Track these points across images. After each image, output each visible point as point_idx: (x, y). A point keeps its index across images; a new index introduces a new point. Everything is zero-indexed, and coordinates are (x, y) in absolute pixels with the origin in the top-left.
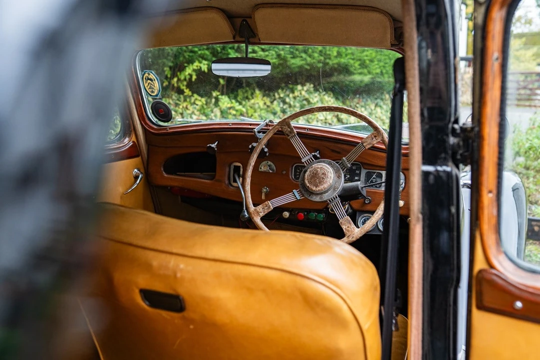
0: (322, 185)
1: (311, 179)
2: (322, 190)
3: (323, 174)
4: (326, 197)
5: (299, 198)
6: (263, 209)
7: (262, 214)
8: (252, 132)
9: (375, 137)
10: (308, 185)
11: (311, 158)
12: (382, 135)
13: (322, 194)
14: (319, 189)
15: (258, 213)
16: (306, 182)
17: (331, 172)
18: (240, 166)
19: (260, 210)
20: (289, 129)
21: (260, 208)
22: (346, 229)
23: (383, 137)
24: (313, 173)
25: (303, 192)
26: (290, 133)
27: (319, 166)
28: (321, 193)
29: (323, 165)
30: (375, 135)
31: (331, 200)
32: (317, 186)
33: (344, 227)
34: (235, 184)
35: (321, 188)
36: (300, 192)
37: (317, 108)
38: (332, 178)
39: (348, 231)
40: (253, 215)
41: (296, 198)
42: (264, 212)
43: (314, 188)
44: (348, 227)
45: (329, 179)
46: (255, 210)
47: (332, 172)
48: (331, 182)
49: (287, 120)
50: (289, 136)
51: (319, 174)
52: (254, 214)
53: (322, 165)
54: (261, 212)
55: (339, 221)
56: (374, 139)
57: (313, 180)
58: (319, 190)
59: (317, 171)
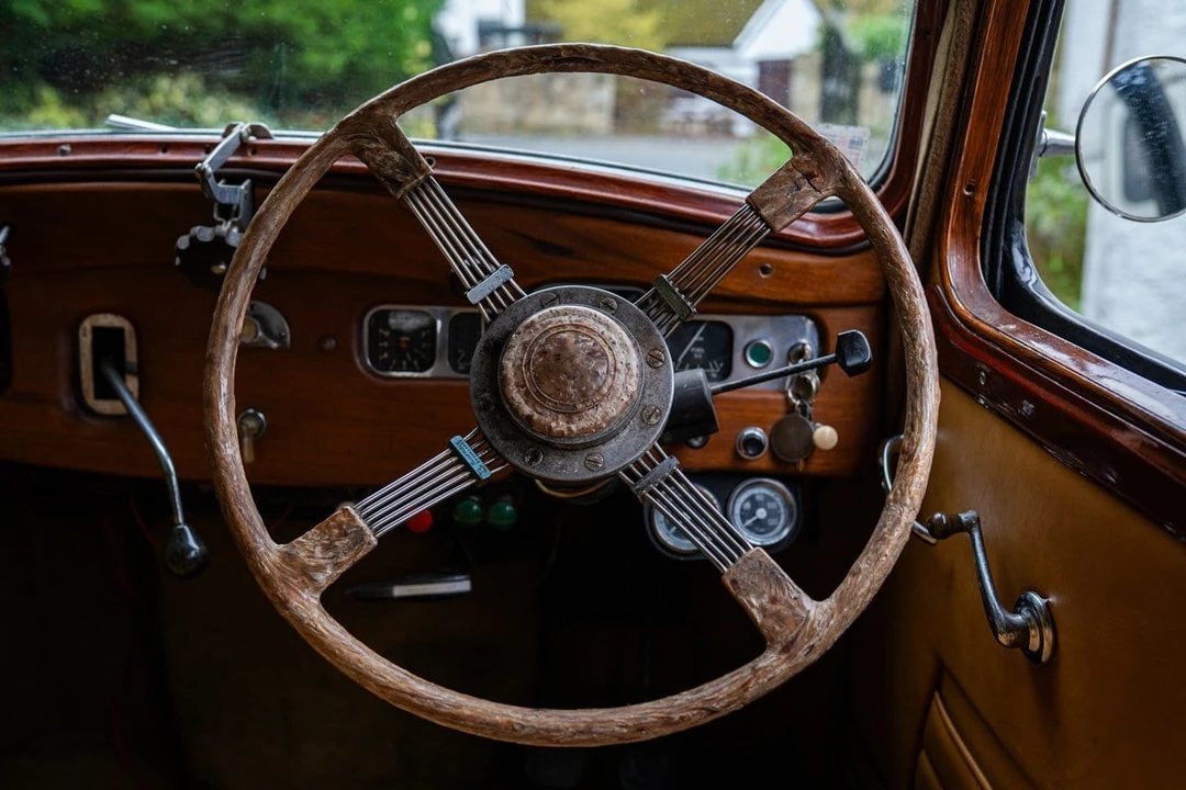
0: (595, 406)
1: (538, 380)
2: (598, 428)
3: (592, 354)
4: (613, 458)
5: (485, 475)
6: (326, 548)
7: (324, 579)
8: (191, 179)
9: (809, 176)
10: (527, 410)
11: (507, 283)
12: (843, 169)
13: (593, 445)
14: (583, 424)
15: (306, 573)
16: (517, 396)
17: (623, 345)
18: (120, 331)
19: (311, 555)
20: (396, 156)
21: (309, 546)
22: (763, 609)
23: (845, 179)
24: (544, 353)
25: (500, 444)
26: (406, 170)
27: (566, 320)
28: (587, 445)
29: (581, 314)
30: (806, 168)
31: (638, 470)
32: (571, 414)
33: (754, 603)
34: (105, 407)
35: (593, 417)
36: (483, 444)
37: (512, 52)
38: (635, 370)
39: (779, 618)
40: (282, 590)
41: (473, 475)
42: (337, 565)
43: (560, 425)
44: (774, 600)
45: (621, 377)
46: (289, 558)
47: (629, 343)
48: (633, 388)
49: (380, 112)
50: (399, 185)
51: (572, 357)
52: (284, 581)
53: (573, 312)
54: (320, 568)
55: (720, 574)
56: (806, 188)
57: (547, 389)
58: (584, 431)
59: (563, 343)
